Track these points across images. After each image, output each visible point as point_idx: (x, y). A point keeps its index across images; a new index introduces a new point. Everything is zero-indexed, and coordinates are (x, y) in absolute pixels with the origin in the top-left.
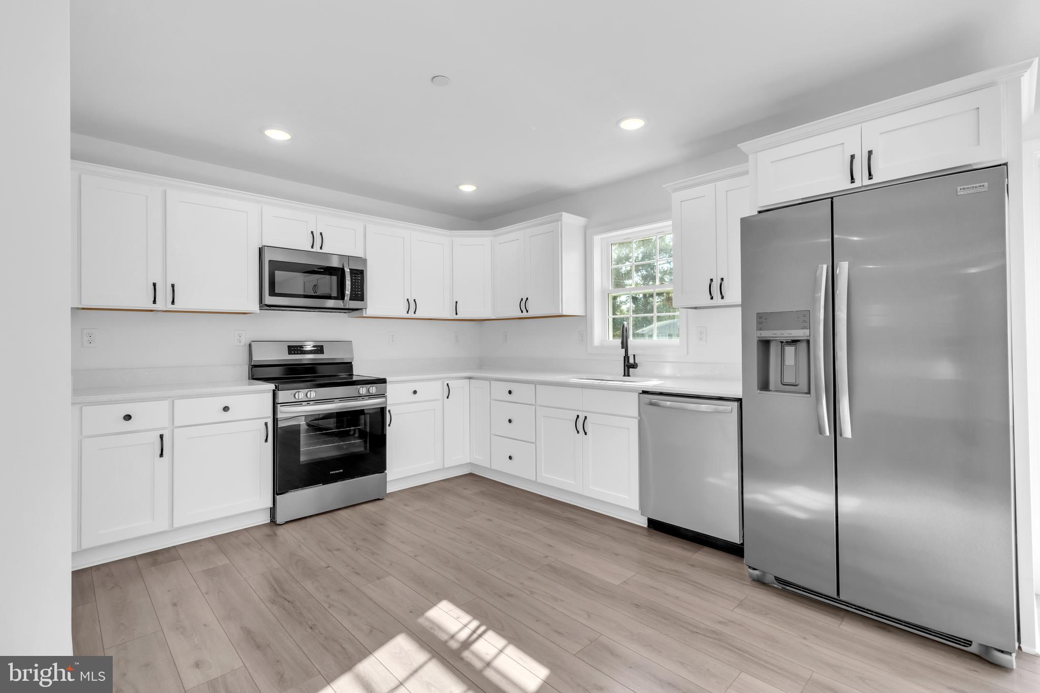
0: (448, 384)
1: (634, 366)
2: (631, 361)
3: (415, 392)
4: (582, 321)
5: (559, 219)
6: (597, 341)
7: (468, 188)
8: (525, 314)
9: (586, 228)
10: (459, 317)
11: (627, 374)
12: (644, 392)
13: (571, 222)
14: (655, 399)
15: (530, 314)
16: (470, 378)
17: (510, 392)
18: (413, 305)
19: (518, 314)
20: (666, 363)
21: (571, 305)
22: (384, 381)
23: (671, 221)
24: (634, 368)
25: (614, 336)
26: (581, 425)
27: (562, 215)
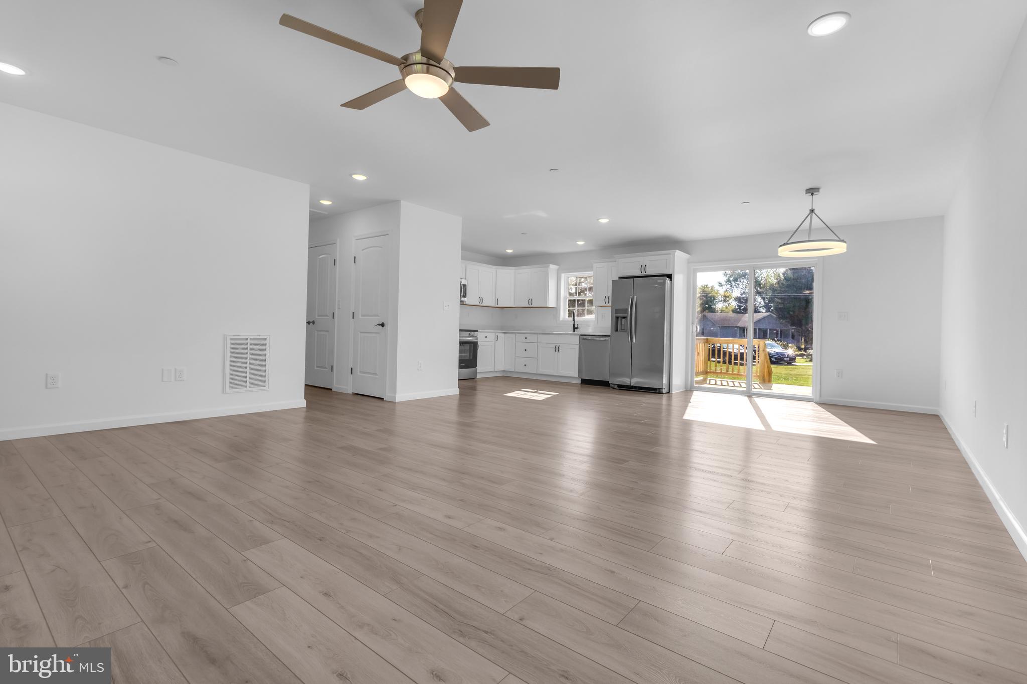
0: (497, 335)
1: (577, 328)
2: (576, 326)
3: (486, 337)
4: (556, 310)
5: (548, 267)
6: (561, 317)
7: (509, 251)
8: (530, 306)
9: (558, 270)
10: (499, 306)
11: (574, 331)
12: (581, 335)
13: (553, 267)
14: (585, 337)
15: (532, 306)
16: (505, 333)
17: (526, 338)
18: (481, 299)
19: (527, 305)
20: (589, 328)
21: (551, 303)
22: (477, 331)
25: (569, 316)
26: (557, 349)
27: (550, 264)
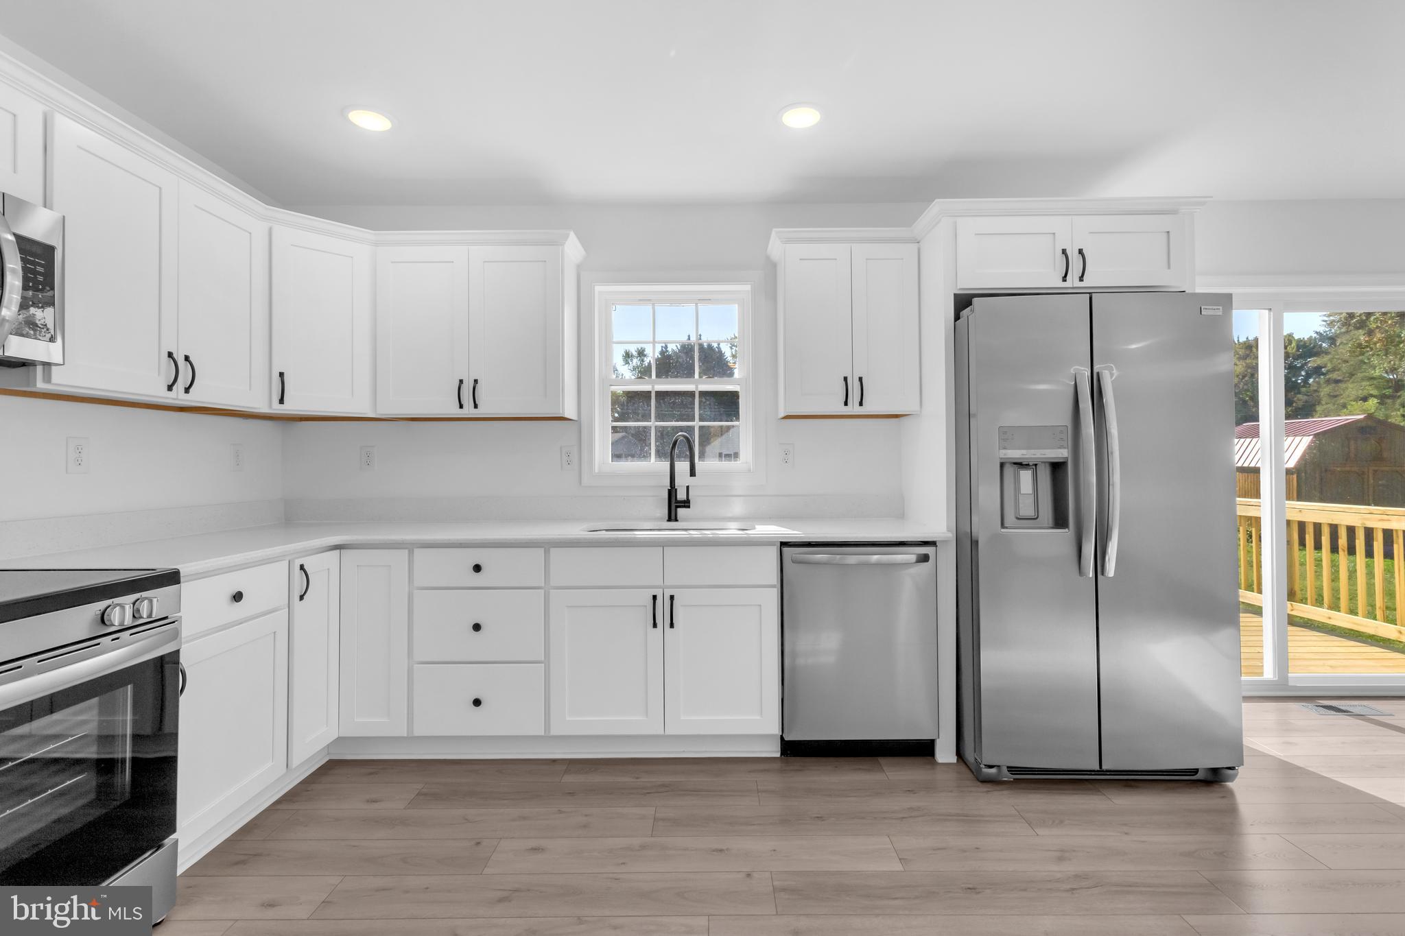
0: (302, 567)
1: (686, 504)
5: (559, 242)
8: (471, 412)
10: (287, 409)
15: (482, 411)
16: (339, 547)
17: (477, 568)
19: (450, 410)
20: (735, 498)
22: (172, 578)
23: (749, 286)
24: (685, 507)
26: (663, 613)
27: (567, 236)
